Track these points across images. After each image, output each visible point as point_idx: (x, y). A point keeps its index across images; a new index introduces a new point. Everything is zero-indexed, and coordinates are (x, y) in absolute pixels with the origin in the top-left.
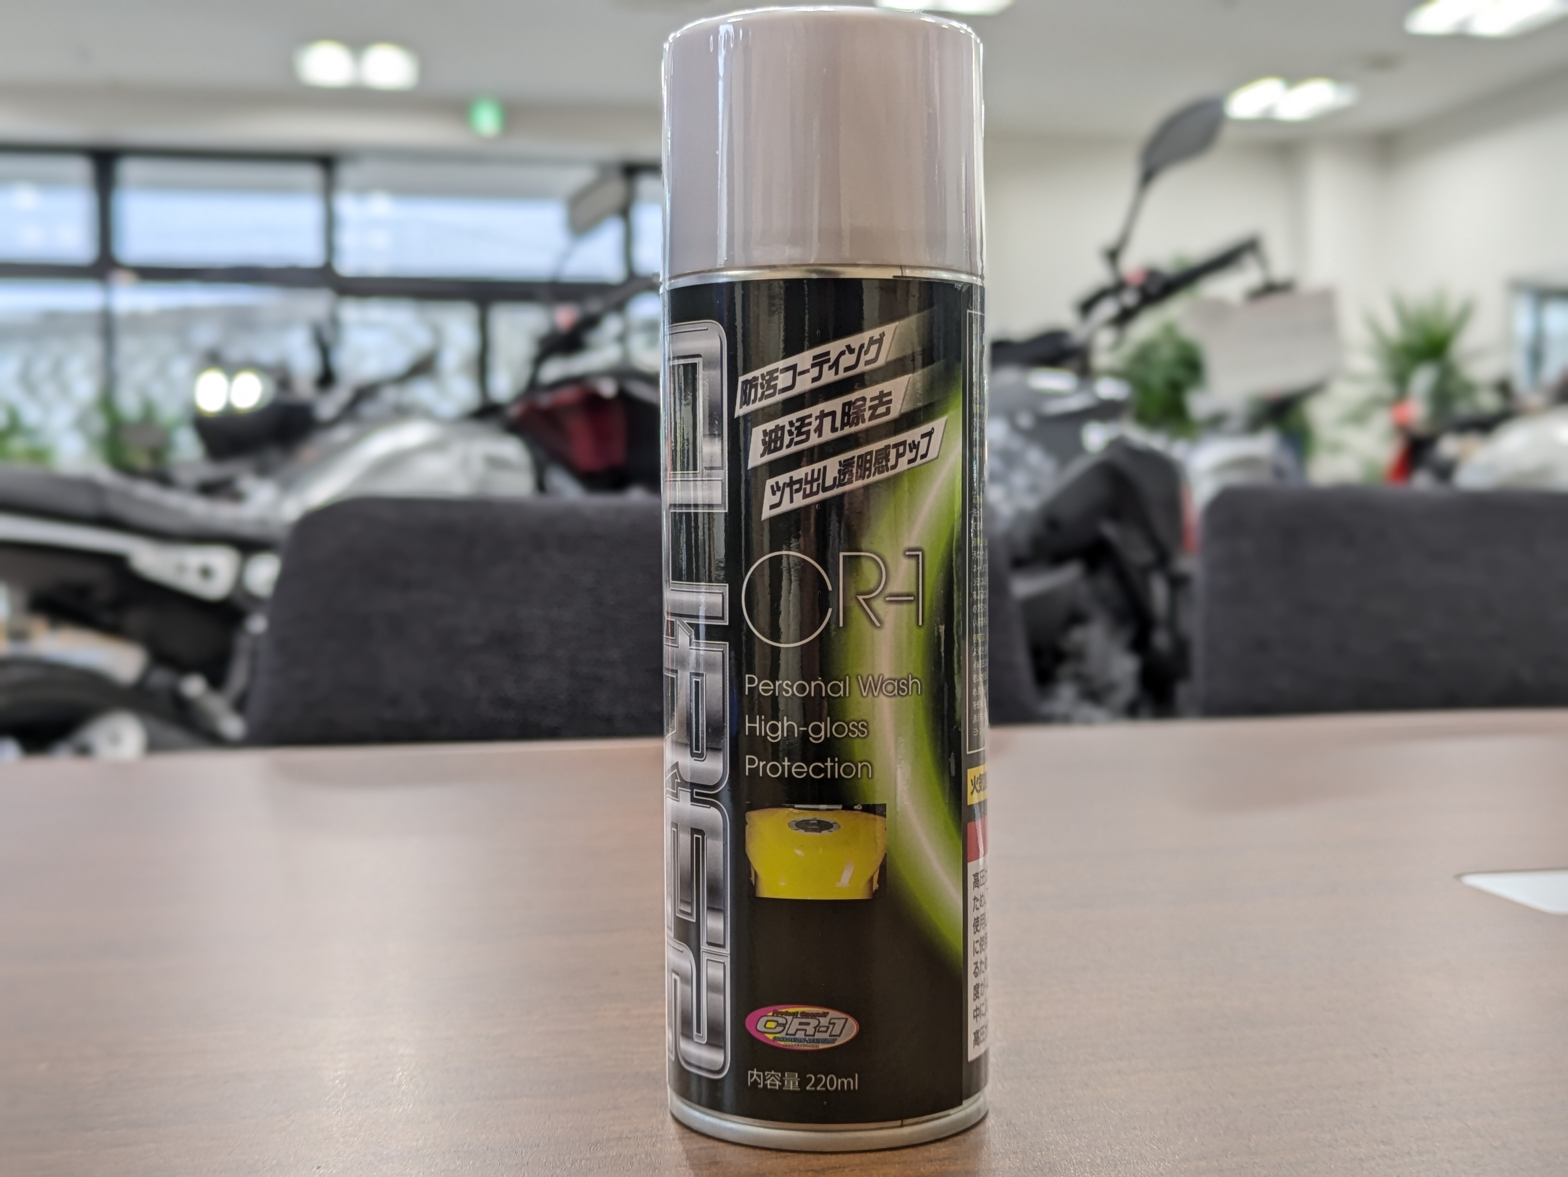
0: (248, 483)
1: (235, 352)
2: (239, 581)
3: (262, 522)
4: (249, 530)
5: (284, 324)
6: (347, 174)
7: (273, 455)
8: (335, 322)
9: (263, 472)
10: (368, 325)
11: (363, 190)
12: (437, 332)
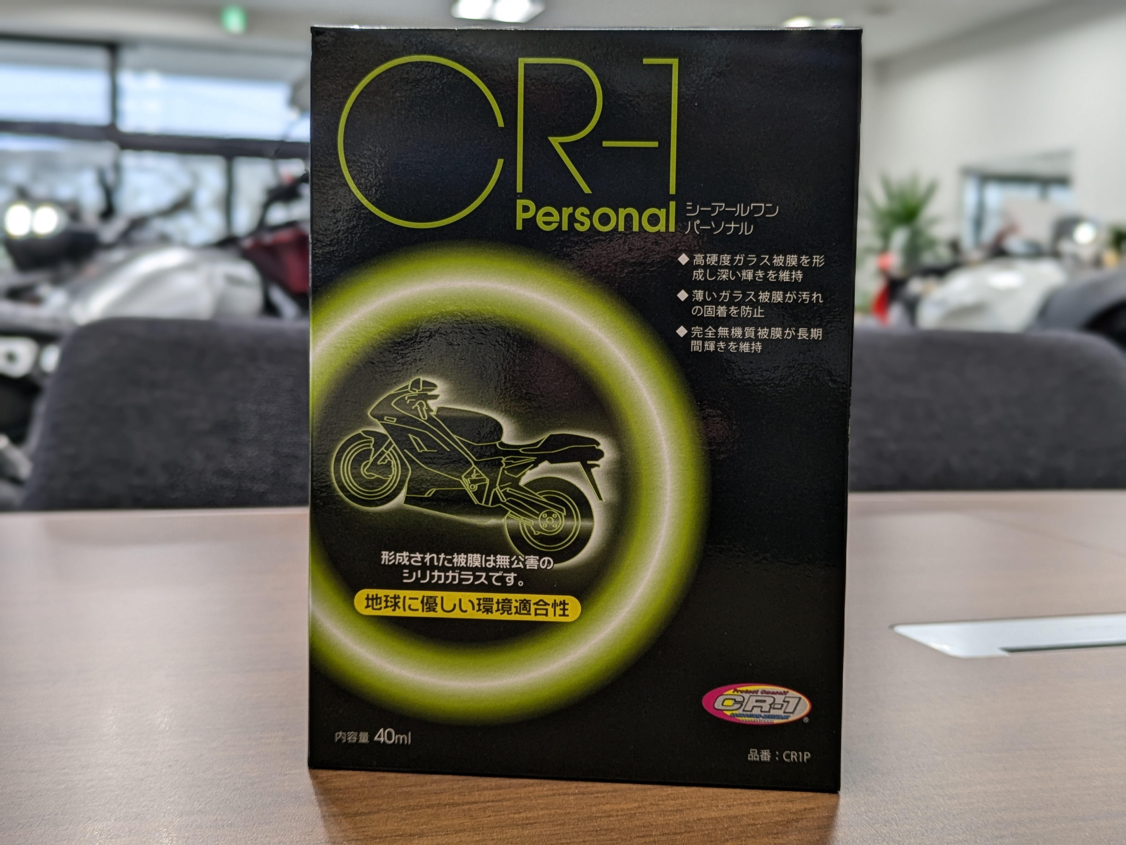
0: (44, 290)
1: (39, 190)
2: (37, 363)
3: (55, 320)
4: (44, 326)
5: (79, 167)
6: (128, 57)
7: (66, 268)
8: (117, 168)
9: (57, 282)
10: (143, 170)
11: (140, 69)
12: (196, 178)
